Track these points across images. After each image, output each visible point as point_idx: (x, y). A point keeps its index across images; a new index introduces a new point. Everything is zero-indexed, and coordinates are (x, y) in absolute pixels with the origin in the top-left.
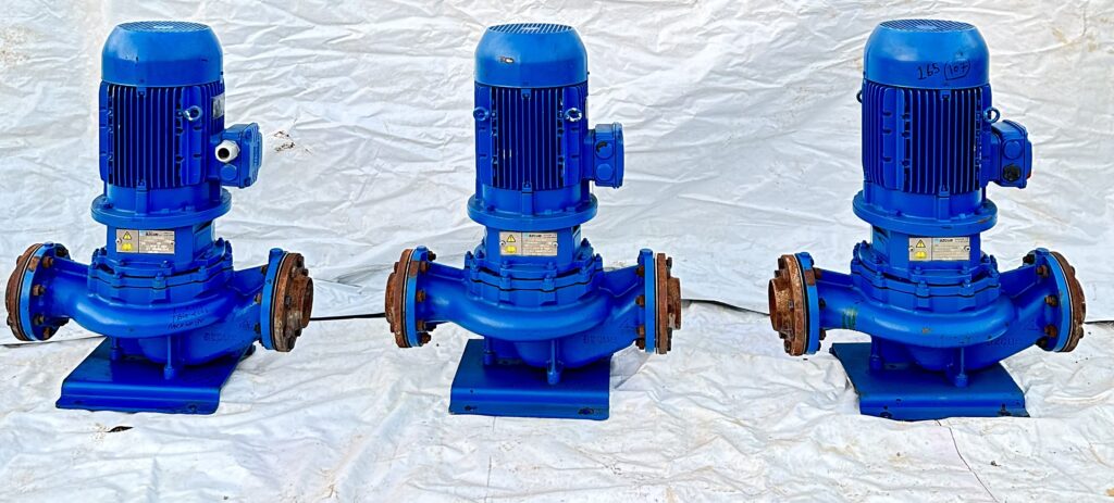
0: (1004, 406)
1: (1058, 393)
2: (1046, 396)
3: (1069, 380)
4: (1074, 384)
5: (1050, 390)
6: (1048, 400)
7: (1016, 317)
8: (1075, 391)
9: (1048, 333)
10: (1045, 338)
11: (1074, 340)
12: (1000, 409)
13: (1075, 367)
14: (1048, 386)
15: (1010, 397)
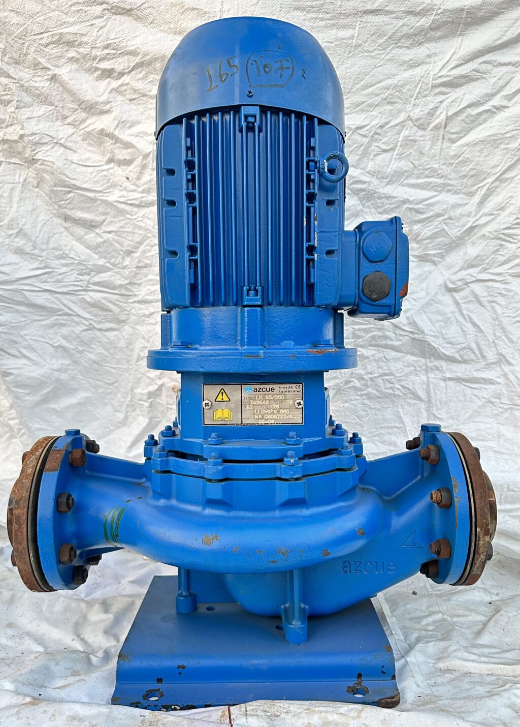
0: (360, 676)
1: (459, 654)
2: (439, 659)
3: (479, 633)
4: (485, 639)
5: (446, 649)
6: (441, 665)
7: (387, 525)
8: (486, 651)
9: (438, 553)
10: (434, 562)
11: (478, 563)
12: (352, 682)
13: (487, 610)
14: (442, 644)
15: (374, 659)
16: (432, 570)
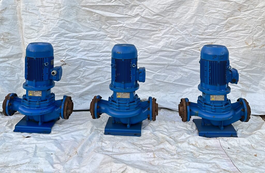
0: (232, 134)
2: (242, 132)
3: (247, 128)
4: (248, 129)
5: (243, 130)
6: (242, 133)
7: (235, 114)
8: (249, 131)
9: (242, 118)
10: (241, 119)
11: (248, 119)
12: (231, 135)
13: (249, 125)
14: (242, 130)
15: (233, 132)
16: (241, 120)
